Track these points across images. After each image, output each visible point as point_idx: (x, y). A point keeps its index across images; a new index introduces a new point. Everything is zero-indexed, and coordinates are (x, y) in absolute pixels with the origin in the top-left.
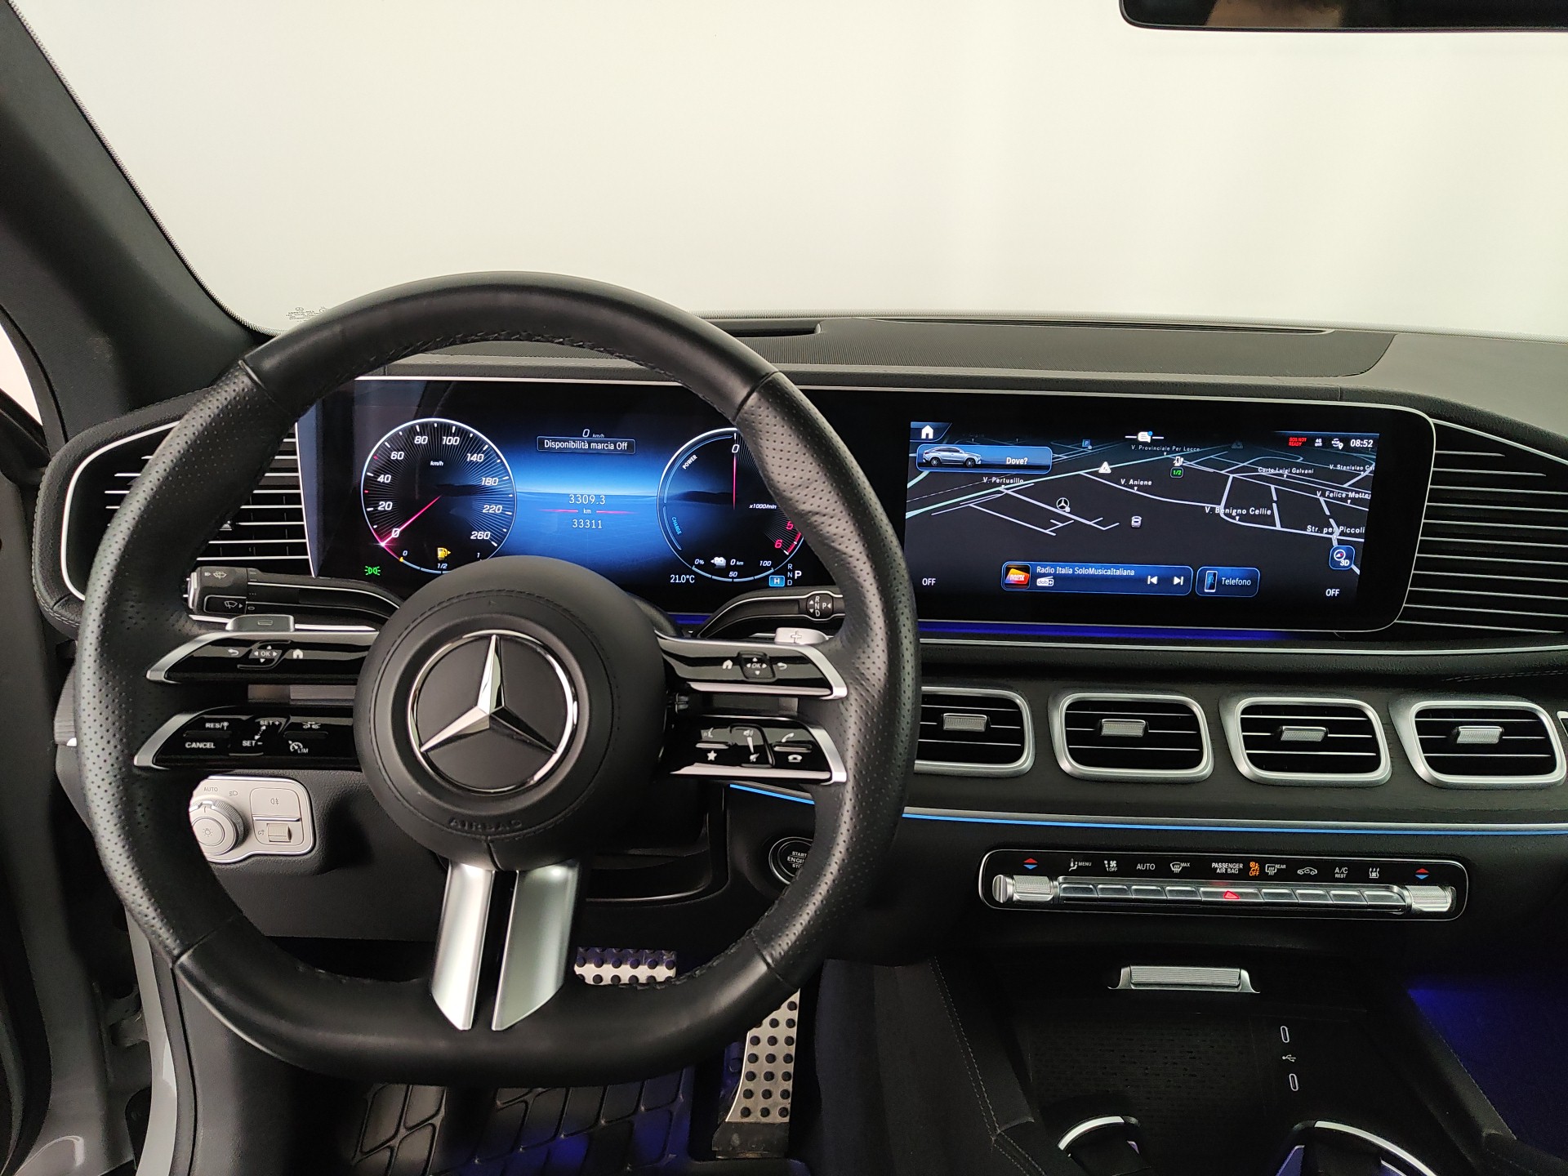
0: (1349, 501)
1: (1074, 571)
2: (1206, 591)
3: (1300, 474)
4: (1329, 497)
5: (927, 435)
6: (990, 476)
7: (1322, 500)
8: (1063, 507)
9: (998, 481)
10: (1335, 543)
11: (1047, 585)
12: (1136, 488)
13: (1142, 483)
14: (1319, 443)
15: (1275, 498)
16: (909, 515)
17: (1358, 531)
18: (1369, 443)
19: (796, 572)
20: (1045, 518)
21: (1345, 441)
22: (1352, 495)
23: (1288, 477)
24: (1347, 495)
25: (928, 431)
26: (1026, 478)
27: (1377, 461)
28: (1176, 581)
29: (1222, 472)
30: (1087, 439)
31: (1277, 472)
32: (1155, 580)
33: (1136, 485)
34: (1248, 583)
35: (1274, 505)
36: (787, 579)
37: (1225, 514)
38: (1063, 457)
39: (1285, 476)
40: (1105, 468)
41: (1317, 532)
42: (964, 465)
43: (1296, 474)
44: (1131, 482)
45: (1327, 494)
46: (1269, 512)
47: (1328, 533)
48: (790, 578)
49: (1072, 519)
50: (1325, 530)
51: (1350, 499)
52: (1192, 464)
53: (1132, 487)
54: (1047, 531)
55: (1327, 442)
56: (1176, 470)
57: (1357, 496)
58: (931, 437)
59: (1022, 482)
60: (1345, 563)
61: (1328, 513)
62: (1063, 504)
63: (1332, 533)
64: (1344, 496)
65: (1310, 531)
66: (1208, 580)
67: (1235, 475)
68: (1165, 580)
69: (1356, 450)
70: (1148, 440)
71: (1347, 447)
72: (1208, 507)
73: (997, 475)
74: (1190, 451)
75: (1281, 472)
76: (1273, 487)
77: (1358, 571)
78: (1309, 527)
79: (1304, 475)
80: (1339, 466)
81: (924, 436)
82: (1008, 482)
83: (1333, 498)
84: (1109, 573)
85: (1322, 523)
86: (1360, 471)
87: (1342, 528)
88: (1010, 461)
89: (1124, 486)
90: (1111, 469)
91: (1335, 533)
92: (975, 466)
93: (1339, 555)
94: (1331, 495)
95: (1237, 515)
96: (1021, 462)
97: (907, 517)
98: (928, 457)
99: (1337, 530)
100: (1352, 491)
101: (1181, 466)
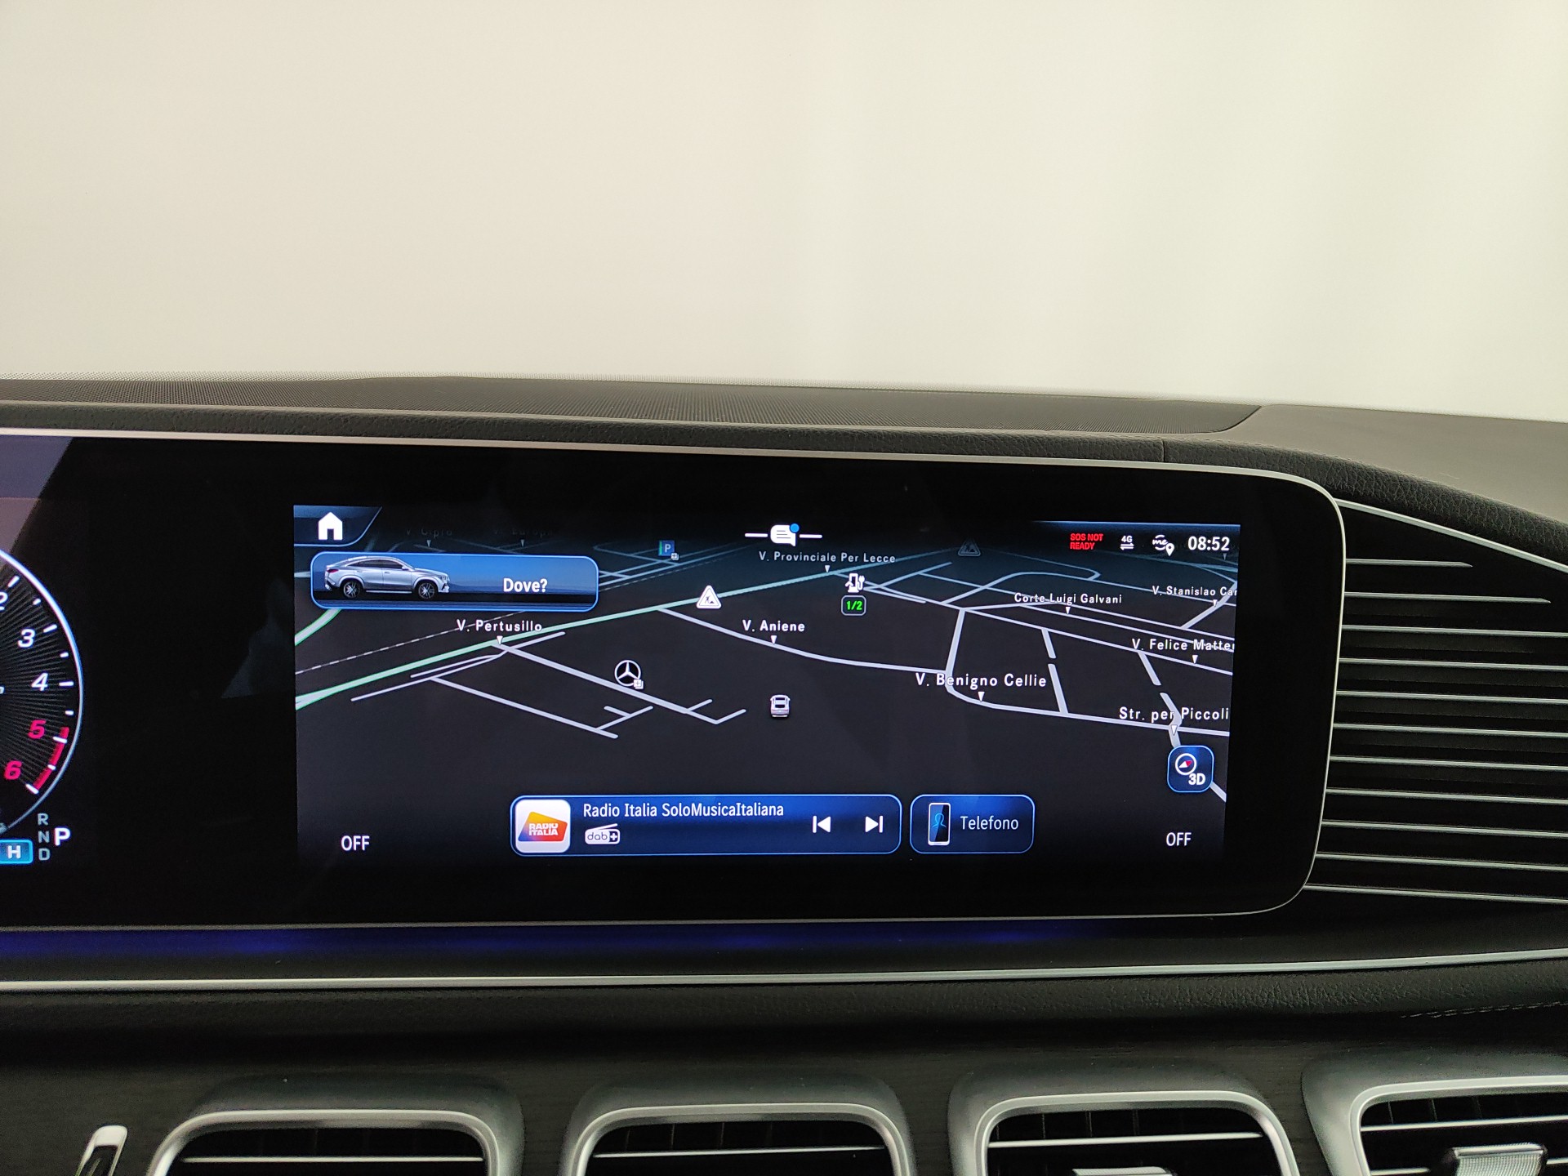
0: (1195, 657)
1: (660, 811)
2: (931, 843)
3: (1096, 605)
4: (1155, 650)
5: (331, 532)
6: (471, 617)
7: (1143, 655)
8: (628, 680)
9: (488, 627)
10: (1175, 741)
11: (607, 842)
12: (774, 638)
13: (785, 627)
14: (1127, 543)
15: (1052, 654)
16: (302, 701)
17: (1216, 716)
18: (1222, 544)
19: (58, 830)
20: (593, 704)
21: (1179, 539)
22: (1198, 645)
23: (1073, 611)
24: (1190, 646)
25: (330, 524)
26: (546, 620)
27: (1240, 577)
28: (870, 825)
29: (944, 603)
30: (667, 538)
31: (1051, 601)
32: (826, 825)
33: (773, 633)
34: (1013, 824)
35: (1052, 668)
36: (37, 846)
37: (955, 687)
38: (622, 576)
39: (1068, 609)
40: (709, 599)
41: (1139, 720)
42: (413, 594)
43: (1088, 605)
44: (764, 626)
45: (1152, 644)
46: (1042, 682)
47: (1160, 721)
48: (44, 844)
49: (648, 704)
50: (1155, 716)
51: (1196, 652)
52: (883, 589)
53: (766, 635)
54: (599, 730)
55: (1143, 541)
56: (852, 600)
57: (1209, 647)
58: (338, 535)
59: (539, 629)
60: (1196, 779)
61: (1156, 681)
62: (627, 673)
63: (1168, 721)
64: (1184, 647)
65: (1125, 718)
66: (934, 821)
67: (970, 610)
68: (848, 824)
69: (1199, 556)
70: (792, 541)
71: (1182, 549)
72: (920, 673)
73: (485, 616)
74: (876, 561)
75: (1059, 601)
76: (1045, 631)
77: (1223, 795)
78: (1123, 709)
79: (1104, 606)
80: (1169, 588)
81: (323, 535)
82: (509, 629)
83: (1164, 652)
84: (732, 813)
85: (1148, 702)
86: (1209, 597)
87: (1185, 711)
88: (510, 585)
89: (748, 633)
90: (720, 599)
91: (1174, 721)
92: (438, 597)
93: (1184, 765)
94: (1160, 646)
95: (981, 688)
96: (535, 587)
97: (298, 707)
98: (337, 577)
99: (1178, 717)
100: (1199, 637)
101: (861, 592)
